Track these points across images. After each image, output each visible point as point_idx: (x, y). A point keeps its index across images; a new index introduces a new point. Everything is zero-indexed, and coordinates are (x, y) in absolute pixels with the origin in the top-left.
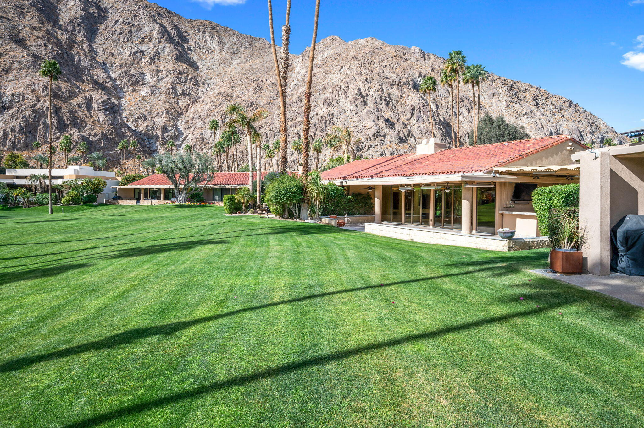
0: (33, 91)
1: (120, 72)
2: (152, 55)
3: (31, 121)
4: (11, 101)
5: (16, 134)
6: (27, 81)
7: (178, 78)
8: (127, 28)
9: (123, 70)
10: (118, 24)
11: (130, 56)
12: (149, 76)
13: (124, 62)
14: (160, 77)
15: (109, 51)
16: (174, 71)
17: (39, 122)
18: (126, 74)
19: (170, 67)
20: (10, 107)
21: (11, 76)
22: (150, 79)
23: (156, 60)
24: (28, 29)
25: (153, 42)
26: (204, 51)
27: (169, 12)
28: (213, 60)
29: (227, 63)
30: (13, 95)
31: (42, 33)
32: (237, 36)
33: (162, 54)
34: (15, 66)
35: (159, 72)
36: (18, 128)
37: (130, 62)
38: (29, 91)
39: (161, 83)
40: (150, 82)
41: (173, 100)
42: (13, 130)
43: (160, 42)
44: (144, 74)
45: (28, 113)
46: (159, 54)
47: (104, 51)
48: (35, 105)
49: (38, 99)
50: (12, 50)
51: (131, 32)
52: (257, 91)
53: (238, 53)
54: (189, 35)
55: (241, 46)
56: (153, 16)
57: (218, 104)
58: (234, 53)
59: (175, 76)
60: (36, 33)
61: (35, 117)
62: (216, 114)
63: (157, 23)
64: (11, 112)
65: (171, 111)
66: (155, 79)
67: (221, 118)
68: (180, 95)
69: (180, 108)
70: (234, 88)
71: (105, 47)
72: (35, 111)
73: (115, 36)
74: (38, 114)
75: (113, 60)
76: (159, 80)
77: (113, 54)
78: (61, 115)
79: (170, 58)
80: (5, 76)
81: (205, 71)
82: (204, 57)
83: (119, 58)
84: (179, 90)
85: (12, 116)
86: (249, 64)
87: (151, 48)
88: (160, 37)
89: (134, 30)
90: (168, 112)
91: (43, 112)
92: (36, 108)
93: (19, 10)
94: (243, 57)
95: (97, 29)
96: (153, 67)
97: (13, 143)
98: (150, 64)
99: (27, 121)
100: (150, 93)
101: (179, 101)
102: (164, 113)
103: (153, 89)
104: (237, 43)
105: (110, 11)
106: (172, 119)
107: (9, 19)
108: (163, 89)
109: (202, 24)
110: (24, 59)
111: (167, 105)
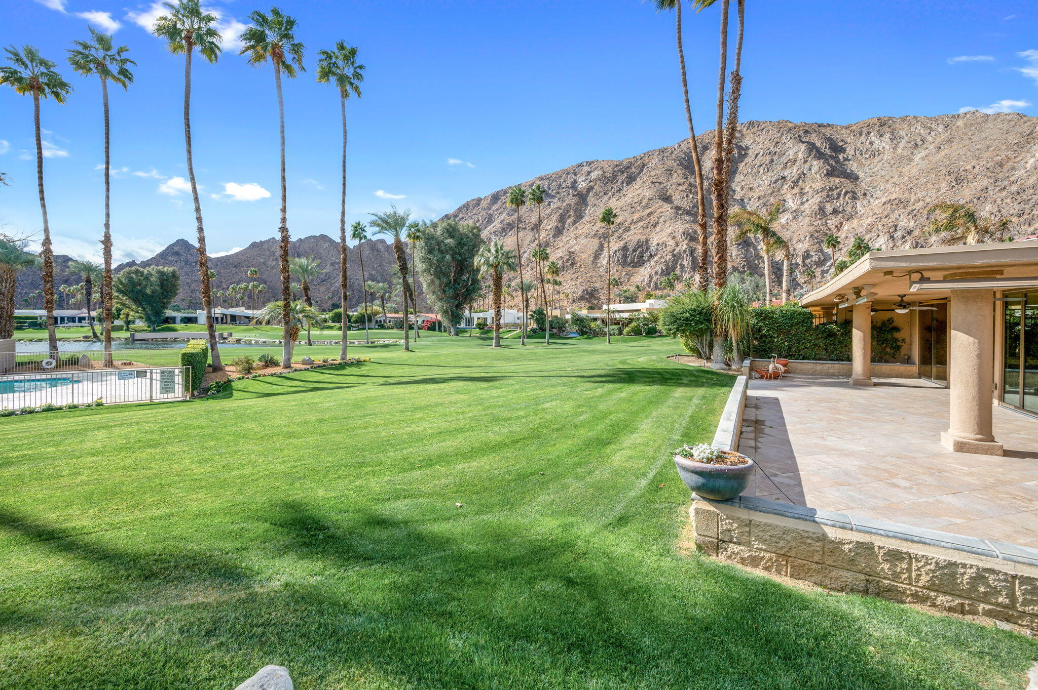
0: (674, 238)
1: (758, 204)
2: (795, 179)
3: (670, 264)
4: (657, 249)
5: (658, 276)
6: (669, 230)
7: (828, 196)
8: (768, 158)
9: (761, 201)
10: (759, 157)
11: (770, 185)
12: (790, 201)
13: (763, 194)
14: (804, 200)
15: (747, 186)
16: (823, 189)
17: (676, 264)
18: (764, 205)
19: (817, 185)
20: (656, 255)
21: (658, 229)
22: (791, 204)
23: (800, 183)
24: (674, 187)
25: (797, 164)
26: (867, 156)
27: (820, 126)
28: (881, 164)
29: (905, 161)
30: (658, 245)
31: (686, 186)
32: (922, 123)
33: (808, 174)
34: (662, 220)
35: (804, 194)
36: (660, 271)
37: (770, 192)
38: (670, 239)
39: (806, 205)
40: (792, 208)
41: (820, 222)
42: (656, 273)
43: (805, 162)
44: (785, 200)
45: (669, 257)
46: (804, 174)
47: (742, 188)
48: (674, 250)
49: (677, 245)
50: (660, 207)
51: (772, 161)
52: (953, 187)
53: (924, 143)
54: (846, 143)
55: (930, 133)
56: (799, 136)
57: (884, 215)
58: (917, 145)
59: (824, 194)
60: (680, 188)
61: (674, 260)
62: (880, 227)
63: (803, 142)
64: (656, 258)
65: (816, 235)
66: (799, 202)
67: (889, 232)
68: (830, 214)
69: (830, 230)
70: (912, 190)
71: (743, 183)
72: (674, 255)
73: (754, 170)
74: (676, 257)
75: (751, 194)
76: (802, 203)
77: (751, 189)
78: (695, 255)
79: (818, 176)
80: (653, 230)
81: (868, 179)
82: (868, 163)
83: (757, 191)
84: (829, 208)
85: (657, 262)
86: (942, 153)
87: (795, 171)
88: (806, 156)
89: (775, 158)
90: (812, 236)
91: (681, 255)
92: (675, 252)
93: (668, 172)
94: (932, 147)
95: (737, 168)
96: (796, 190)
97: (656, 284)
98: (792, 188)
99: (667, 264)
100: (791, 218)
101: (828, 222)
102: (807, 238)
103: (794, 214)
104: (922, 131)
105: (751, 147)
106: (818, 242)
107: (660, 183)
108: (807, 212)
109: (866, 125)
110: (668, 213)
111: (812, 229)
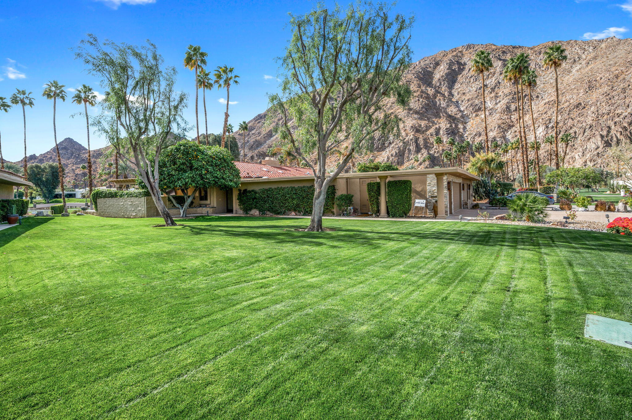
0: (405, 130)
1: (467, 105)
2: (493, 86)
3: (402, 149)
5: (393, 158)
7: (513, 98)
9: (470, 103)
11: (476, 91)
12: (489, 102)
13: (470, 97)
14: (498, 101)
15: (461, 92)
16: (510, 93)
17: (405, 149)
18: (471, 105)
19: (507, 91)
20: (393, 142)
22: (489, 105)
23: (496, 89)
25: (495, 76)
26: (543, 69)
27: (514, 48)
32: (579, 45)
33: (502, 83)
35: (498, 97)
36: (394, 154)
37: (476, 96)
39: (499, 105)
40: (489, 107)
41: (506, 117)
42: (392, 155)
43: (501, 74)
44: (485, 102)
46: (499, 83)
47: (458, 93)
49: (407, 135)
52: (587, 92)
53: (579, 60)
54: (531, 60)
56: (499, 55)
59: (511, 97)
61: (403, 146)
63: (500, 60)
64: (393, 145)
65: (502, 126)
66: (494, 103)
67: (545, 124)
68: (514, 111)
69: (512, 122)
71: (460, 90)
73: (467, 80)
74: (405, 144)
75: (464, 97)
76: (496, 104)
77: (464, 94)
78: (419, 142)
81: (542, 86)
82: (544, 74)
83: (468, 95)
84: (513, 107)
87: (493, 81)
88: (501, 70)
90: (499, 127)
91: (408, 143)
92: (404, 141)
94: (584, 62)
95: (457, 79)
96: (493, 95)
98: (491, 93)
99: (399, 149)
100: (488, 115)
101: (512, 116)
102: (496, 129)
103: (491, 112)
104: (579, 51)
106: (503, 131)
108: (499, 110)
109: (544, 47)
111: (500, 122)
